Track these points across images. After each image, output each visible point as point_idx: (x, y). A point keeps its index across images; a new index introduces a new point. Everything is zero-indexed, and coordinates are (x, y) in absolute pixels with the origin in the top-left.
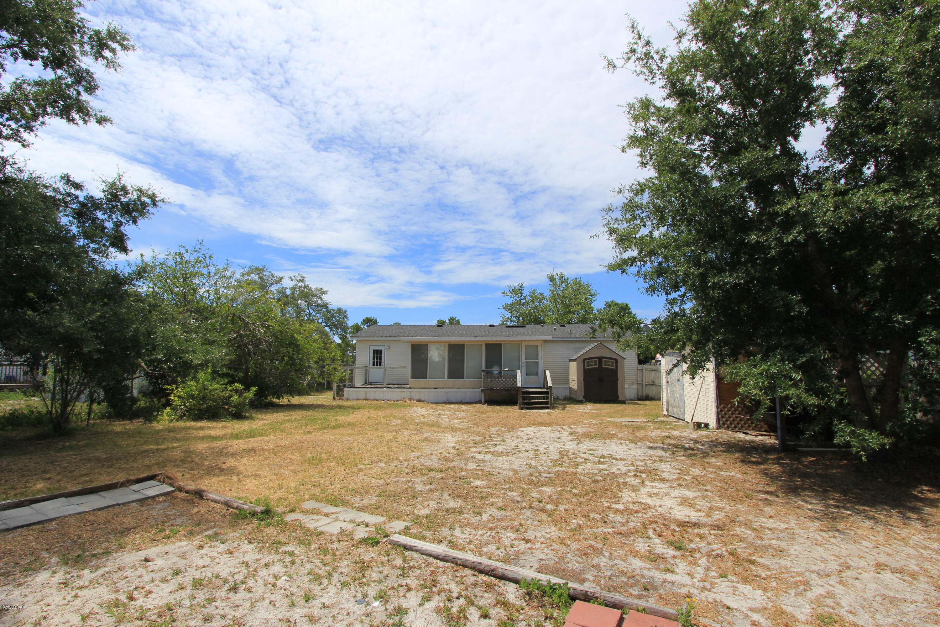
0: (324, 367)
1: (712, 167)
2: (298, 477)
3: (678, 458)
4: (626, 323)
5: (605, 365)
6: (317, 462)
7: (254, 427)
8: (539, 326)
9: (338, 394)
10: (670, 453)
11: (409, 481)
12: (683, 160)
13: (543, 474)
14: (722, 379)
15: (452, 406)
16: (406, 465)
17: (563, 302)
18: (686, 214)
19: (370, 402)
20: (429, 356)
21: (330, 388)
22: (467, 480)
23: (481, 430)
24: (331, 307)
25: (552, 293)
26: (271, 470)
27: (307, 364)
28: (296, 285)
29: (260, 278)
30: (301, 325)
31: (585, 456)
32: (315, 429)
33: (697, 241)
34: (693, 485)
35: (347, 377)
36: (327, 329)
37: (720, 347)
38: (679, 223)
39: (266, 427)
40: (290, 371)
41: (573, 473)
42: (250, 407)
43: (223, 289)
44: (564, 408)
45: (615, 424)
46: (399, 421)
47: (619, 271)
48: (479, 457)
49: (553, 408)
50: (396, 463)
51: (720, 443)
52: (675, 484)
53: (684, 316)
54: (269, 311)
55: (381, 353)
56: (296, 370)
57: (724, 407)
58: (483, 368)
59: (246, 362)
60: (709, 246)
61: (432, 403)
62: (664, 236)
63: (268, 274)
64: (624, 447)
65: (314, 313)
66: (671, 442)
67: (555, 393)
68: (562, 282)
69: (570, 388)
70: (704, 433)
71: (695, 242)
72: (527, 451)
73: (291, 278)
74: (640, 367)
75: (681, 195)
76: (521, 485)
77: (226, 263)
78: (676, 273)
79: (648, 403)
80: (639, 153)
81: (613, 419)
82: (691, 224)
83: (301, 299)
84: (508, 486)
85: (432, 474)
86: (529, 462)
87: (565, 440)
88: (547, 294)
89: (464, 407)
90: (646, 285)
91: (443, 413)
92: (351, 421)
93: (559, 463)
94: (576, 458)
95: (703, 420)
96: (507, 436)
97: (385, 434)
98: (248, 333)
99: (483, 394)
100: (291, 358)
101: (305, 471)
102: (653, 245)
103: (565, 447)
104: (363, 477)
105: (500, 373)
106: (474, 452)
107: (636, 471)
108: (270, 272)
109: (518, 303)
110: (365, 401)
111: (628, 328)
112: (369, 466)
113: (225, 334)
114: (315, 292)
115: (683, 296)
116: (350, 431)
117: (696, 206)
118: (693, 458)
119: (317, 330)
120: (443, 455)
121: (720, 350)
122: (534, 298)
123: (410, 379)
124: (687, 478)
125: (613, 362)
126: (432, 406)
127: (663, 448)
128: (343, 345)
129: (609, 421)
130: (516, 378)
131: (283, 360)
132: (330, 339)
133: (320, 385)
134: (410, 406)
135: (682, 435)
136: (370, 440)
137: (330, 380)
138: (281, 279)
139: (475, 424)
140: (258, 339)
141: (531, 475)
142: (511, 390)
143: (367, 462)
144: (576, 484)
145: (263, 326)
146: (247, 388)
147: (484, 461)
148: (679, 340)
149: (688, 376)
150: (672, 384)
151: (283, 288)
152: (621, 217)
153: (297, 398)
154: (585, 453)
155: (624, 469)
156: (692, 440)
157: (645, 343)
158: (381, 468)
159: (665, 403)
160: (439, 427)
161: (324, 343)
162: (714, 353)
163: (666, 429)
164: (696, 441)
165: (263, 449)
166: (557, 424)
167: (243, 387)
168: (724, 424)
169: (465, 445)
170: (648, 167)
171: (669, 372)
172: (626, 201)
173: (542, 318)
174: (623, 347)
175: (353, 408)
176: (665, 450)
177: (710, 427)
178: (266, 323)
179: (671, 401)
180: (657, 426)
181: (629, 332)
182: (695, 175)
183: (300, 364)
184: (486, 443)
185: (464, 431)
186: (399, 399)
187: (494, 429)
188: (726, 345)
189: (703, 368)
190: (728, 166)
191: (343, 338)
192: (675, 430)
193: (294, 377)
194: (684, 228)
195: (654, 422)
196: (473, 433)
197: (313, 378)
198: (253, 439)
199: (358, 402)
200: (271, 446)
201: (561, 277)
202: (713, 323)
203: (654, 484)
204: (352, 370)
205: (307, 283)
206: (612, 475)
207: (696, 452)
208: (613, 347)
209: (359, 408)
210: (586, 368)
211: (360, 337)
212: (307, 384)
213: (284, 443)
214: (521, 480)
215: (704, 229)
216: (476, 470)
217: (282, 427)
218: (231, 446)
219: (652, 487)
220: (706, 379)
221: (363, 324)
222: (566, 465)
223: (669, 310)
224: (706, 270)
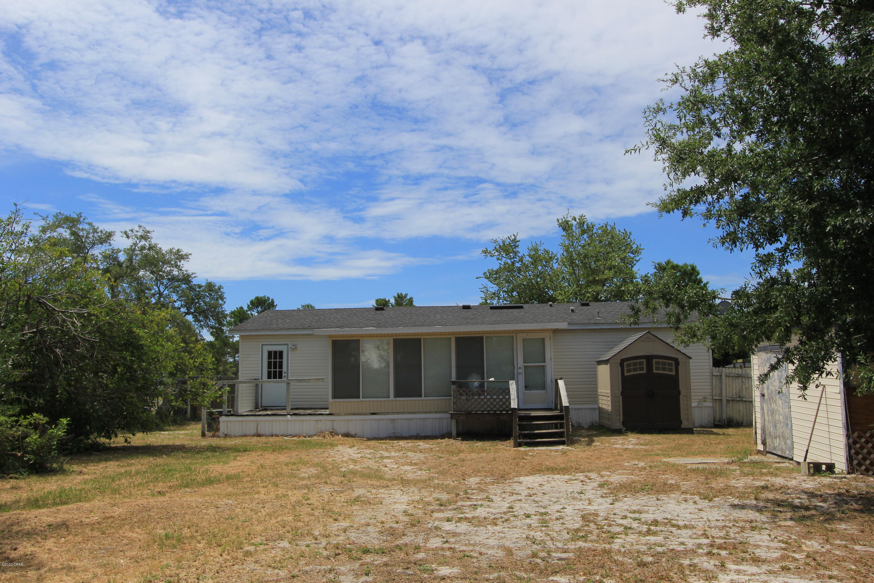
0: (185, 382)
1: (832, 32)
2: (142, 569)
3: (782, 523)
4: (689, 297)
5: (657, 369)
6: (174, 542)
7: (67, 486)
8: (545, 307)
9: (210, 427)
10: (769, 515)
11: (331, 571)
12: (782, 21)
13: (554, 554)
14: (854, 389)
15: (402, 443)
16: (324, 544)
17: (585, 266)
18: (787, 112)
19: (264, 439)
20: (363, 359)
21: (195, 417)
22: (428, 566)
23: (450, 482)
24: (195, 282)
25: (567, 251)
26: (96, 558)
27: (156, 378)
28: (135, 244)
29: (73, 233)
30: (144, 313)
31: (624, 522)
32: (170, 487)
33: (806, 158)
34: (808, 568)
35: (225, 398)
36: (190, 318)
37: (849, 334)
38: (775, 129)
39: (88, 487)
40: (128, 391)
41: (604, 551)
42: (59, 453)
43: (9, 255)
44: (590, 443)
45: (676, 469)
46: (313, 471)
47: (678, 213)
48: (448, 527)
49: (571, 442)
50: (309, 540)
51: (854, 496)
52: (776, 567)
53: (788, 283)
54: (89, 290)
55: (281, 357)
56: (137, 389)
57: (860, 437)
58: (454, 379)
59: (51, 377)
60: (827, 166)
61: (369, 439)
62: (751, 150)
63: (87, 227)
64: (691, 507)
65: (166, 292)
66: (771, 496)
67: (574, 417)
68: (583, 232)
69: (600, 408)
70: (827, 480)
71: (805, 159)
72: (528, 516)
73: (126, 233)
74: (716, 371)
75: (777, 81)
76: (517, 573)
77: (14, 209)
78: (770, 210)
79: (731, 431)
80: (706, 11)
81: (671, 460)
82: (796, 129)
83: (144, 268)
84: (496, 575)
85: (368, 558)
86: (532, 533)
87: (592, 497)
88: (558, 252)
89: (422, 444)
90: (720, 233)
91: (386, 454)
92: (231, 472)
93: (581, 534)
94: (610, 525)
95: (824, 459)
96: (494, 490)
97: (290, 493)
98: (54, 327)
99: (454, 423)
100: (129, 368)
101: (153, 558)
102: (733, 165)
103: (592, 508)
104: (252, 566)
105: (482, 385)
106: (440, 519)
107: (712, 546)
108: (90, 224)
109: (509, 269)
110: (256, 439)
111: (693, 306)
112: (262, 547)
113: (14, 331)
114: (167, 257)
115: (784, 250)
116: (230, 489)
117: (804, 99)
118: (808, 523)
119: (173, 320)
120: (387, 526)
121: (849, 340)
122: (536, 259)
123: (330, 400)
124: (797, 556)
125: (671, 365)
126: (369, 443)
127: (756, 506)
128: (218, 344)
129: (667, 464)
130: (509, 393)
131: (116, 372)
132: (196, 335)
133: (179, 412)
134: (332, 445)
135: (789, 484)
136: (263, 503)
137: (195, 403)
138: (109, 235)
139: (441, 473)
140: (70, 338)
141: (534, 555)
142: (501, 414)
143: (258, 540)
144: (611, 569)
145: (80, 316)
146: (54, 421)
147: (455, 534)
148: (779, 325)
149: (795, 385)
150: (771, 398)
151: (113, 250)
152: (677, 122)
153: (139, 435)
154: (625, 517)
155: (690, 544)
156: (806, 493)
157: (722, 331)
158: (283, 549)
159: (759, 431)
160: (381, 478)
161: (184, 341)
162: (838, 346)
163: (762, 474)
164: (812, 495)
165: (82, 524)
166: (578, 470)
167: (46, 419)
168: (859, 464)
169: (424, 509)
170: (723, 35)
171: (764, 378)
172: (686, 94)
173: (551, 292)
174: (686, 339)
175: (236, 450)
176: (759, 510)
177: (836, 470)
178: (85, 311)
179: (770, 428)
180: (746, 470)
181: (695, 313)
182: (802, 46)
183: (144, 378)
184: (460, 503)
185: (422, 485)
186: (312, 433)
187: (473, 481)
188: (858, 330)
189: (820, 370)
190: (859, 29)
191: (217, 333)
192: (776, 476)
193: (135, 400)
194: (784, 136)
195: (741, 463)
196: (437, 487)
197: (167, 401)
198: (64, 508)
199: (244, 439)
200: (95, 518)
201: (581, 224)
202: (835, 294)
203: (741, 567)
204: (233, 387)
205: (153, 242)
206: (670, 554)
207: (813, 512)
208: (669, 338)
209: (245, 451)
210: (626, 374)
211: (246, 330)
212: (158, 412)
213: (118, 511)
214: (517, 565)
215: (818, 137)
216: (442, 549)
217: (115, 485)
218: (26, 520)
219: (738, 572)
220: (828, 389)
221: (250, 309)
222: (594, 537)
223: (760, 274)
224: (822, 205)
